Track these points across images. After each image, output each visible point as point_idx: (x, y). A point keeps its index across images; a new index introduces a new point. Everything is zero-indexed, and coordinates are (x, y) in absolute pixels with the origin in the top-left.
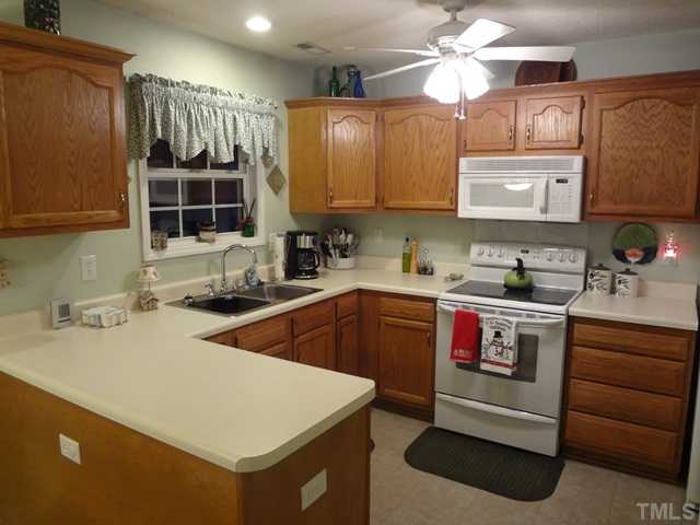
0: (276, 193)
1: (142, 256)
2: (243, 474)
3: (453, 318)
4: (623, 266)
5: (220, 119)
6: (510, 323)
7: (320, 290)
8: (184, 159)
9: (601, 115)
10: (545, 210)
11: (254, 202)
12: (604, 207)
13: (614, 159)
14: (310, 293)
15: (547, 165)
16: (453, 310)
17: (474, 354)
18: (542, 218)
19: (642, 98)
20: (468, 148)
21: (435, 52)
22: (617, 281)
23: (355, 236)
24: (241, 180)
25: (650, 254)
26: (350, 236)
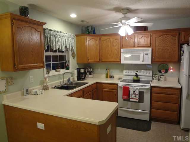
0: (74, 58)
1: (44, 76)
2: (100, 125)
3: (123, 88)
4: (161, 74)
5: (62, 39)
6: (137, 89)
7: (88, 83)
8: (54, 50)
9: (155, 38)
10: (143, 61)
11: (69, 61)
12: (156, 60)
13: (159, 49)
14: (86, 84)
15: (143, 50)
16: (123, 86)
17: (128, 97)
18: (142, 63)
19: (165, 35)
20: (123, 46)
21: (120, 24)
22: (160, 77)
23: (93, 69)
24: (65, 55)
25: (167, 71)
26: (92, 69)
